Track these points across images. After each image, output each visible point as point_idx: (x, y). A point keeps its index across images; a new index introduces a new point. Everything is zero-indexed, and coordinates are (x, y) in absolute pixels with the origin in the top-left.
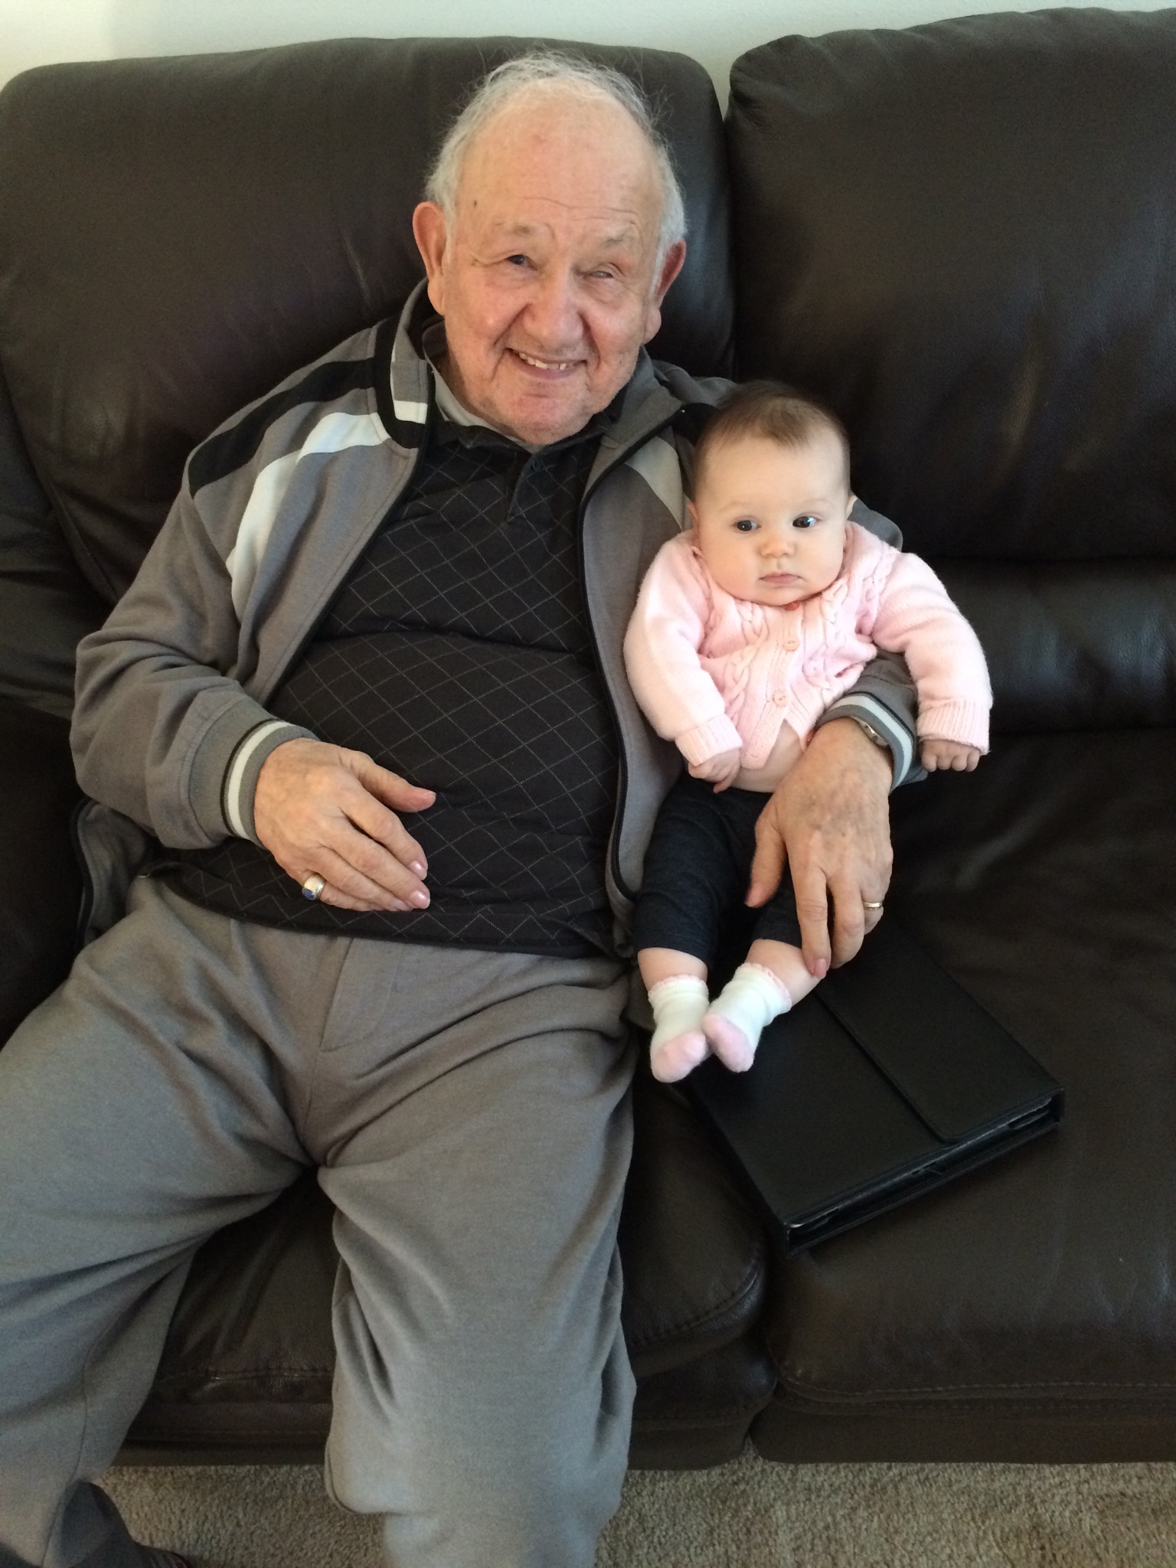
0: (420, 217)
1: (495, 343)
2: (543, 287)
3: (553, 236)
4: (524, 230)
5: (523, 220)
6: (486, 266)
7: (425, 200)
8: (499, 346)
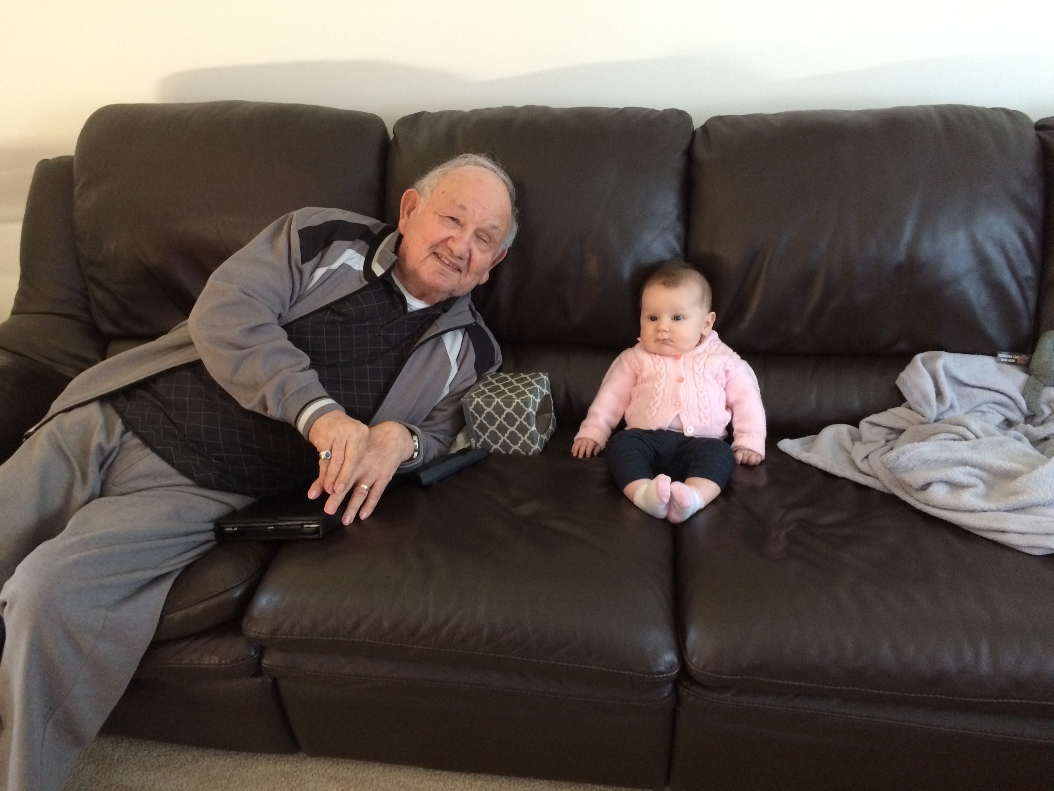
0: (408, 194)
1: (431, 247)
2: (461, 232)
3: (474, 215)
4: (463, 208)
5: (465, 204)
6: (440, 216)
7: (414, 188)
8: (432, 250)
